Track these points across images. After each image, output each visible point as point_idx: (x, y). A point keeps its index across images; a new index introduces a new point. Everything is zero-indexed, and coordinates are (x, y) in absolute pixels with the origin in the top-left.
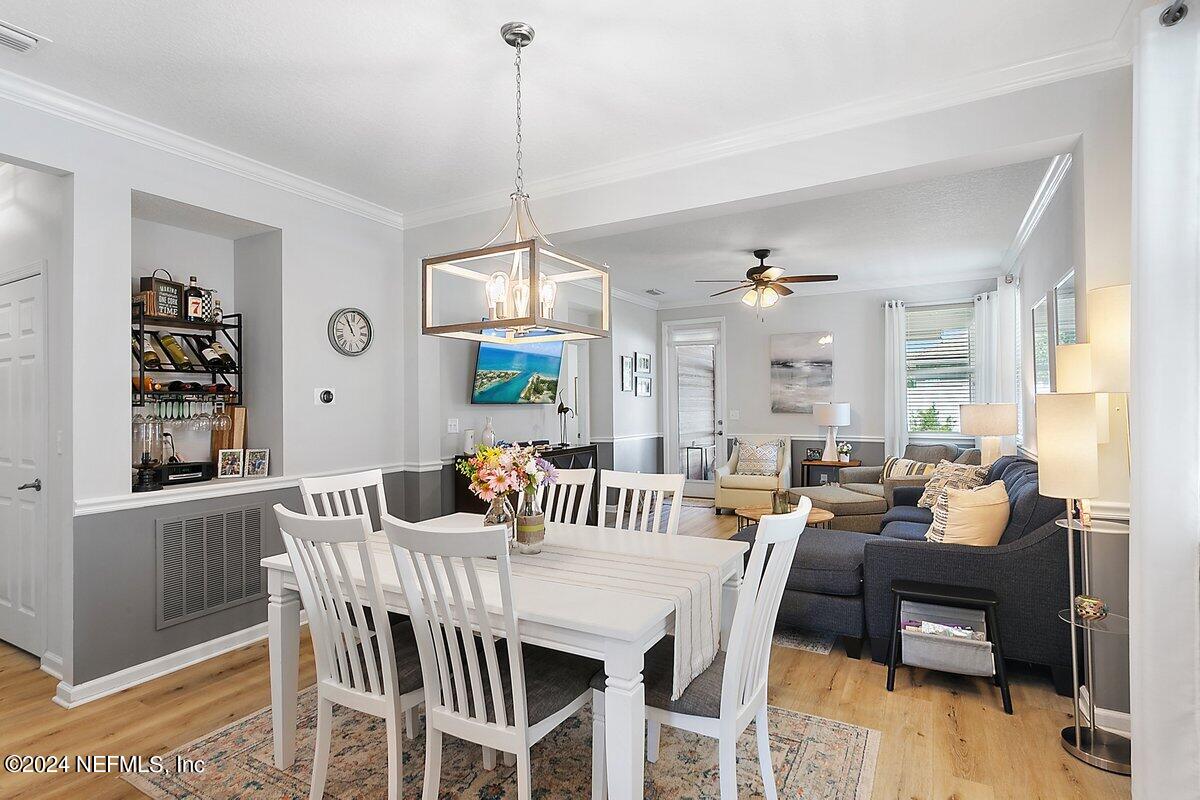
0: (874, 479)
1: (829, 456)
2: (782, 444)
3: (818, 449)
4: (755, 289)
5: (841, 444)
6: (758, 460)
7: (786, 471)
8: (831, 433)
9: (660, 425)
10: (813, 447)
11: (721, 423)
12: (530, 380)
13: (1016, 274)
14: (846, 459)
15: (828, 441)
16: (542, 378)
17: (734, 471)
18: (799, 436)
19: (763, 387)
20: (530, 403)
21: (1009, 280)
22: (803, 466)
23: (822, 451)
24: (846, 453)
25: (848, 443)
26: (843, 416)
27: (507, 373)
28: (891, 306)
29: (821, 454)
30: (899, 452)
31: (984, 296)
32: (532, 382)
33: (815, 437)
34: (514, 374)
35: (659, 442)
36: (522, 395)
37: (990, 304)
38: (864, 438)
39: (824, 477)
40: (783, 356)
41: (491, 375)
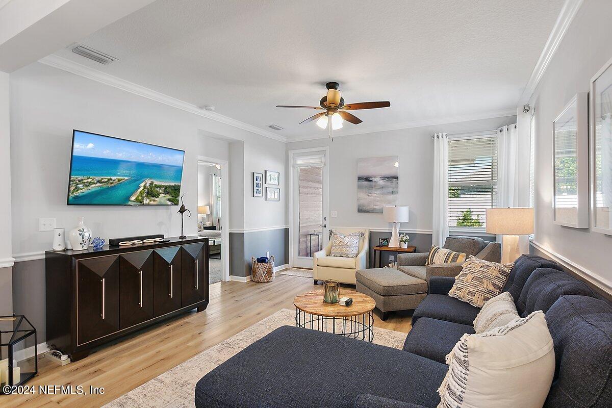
0: (422, 262)
1: (393, 244)
2: (362, 235)
3: (386, 238)
4: (327, 115)
5: (402, 235)
6: (345, 246)
7: (363, 254)
8: (396, 227)
9: (287, 221)
10: (385, 237)
11: (325, 219)
12: (142, 185)
13: (532, 105)
14: (405, 246)
15: (393, 234)
16: (156, 183)
17: (329, 255)
18: (376, 229)
19: (352, 196)
20: (143, 205)
21: (526, 110)
22: (375, 250)
23: (389, 240)
24: (405, 242)
25: (407, 234)
26: (403, 215)
27: (111, 179)
28: (438, 137)
29: (388, 242)
30: (442, 242)
31: (505, 128)
32: (145, 187)
33: (385, 229)
34: (119, 180)
35: (286, 231)
36: (133, 198)
37: (509, 134)
38: (418, 231)
39: (391, 258)
40: (365, 173)
41: (90, 180)
